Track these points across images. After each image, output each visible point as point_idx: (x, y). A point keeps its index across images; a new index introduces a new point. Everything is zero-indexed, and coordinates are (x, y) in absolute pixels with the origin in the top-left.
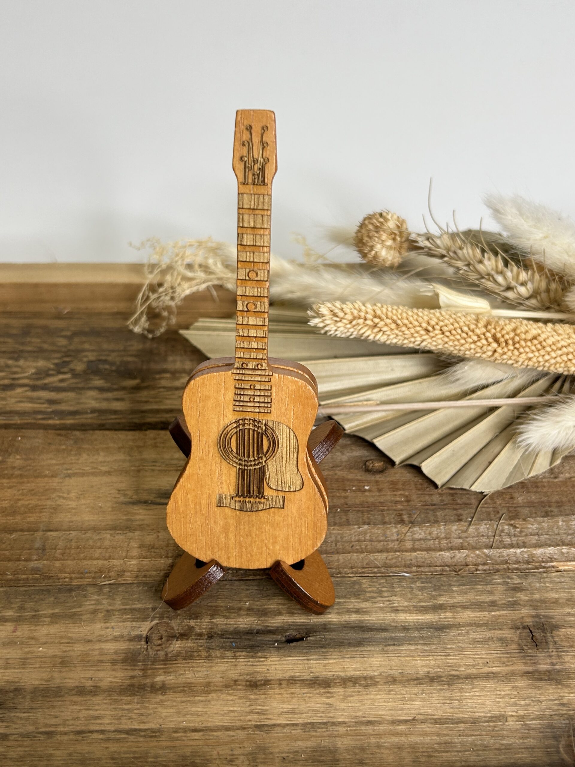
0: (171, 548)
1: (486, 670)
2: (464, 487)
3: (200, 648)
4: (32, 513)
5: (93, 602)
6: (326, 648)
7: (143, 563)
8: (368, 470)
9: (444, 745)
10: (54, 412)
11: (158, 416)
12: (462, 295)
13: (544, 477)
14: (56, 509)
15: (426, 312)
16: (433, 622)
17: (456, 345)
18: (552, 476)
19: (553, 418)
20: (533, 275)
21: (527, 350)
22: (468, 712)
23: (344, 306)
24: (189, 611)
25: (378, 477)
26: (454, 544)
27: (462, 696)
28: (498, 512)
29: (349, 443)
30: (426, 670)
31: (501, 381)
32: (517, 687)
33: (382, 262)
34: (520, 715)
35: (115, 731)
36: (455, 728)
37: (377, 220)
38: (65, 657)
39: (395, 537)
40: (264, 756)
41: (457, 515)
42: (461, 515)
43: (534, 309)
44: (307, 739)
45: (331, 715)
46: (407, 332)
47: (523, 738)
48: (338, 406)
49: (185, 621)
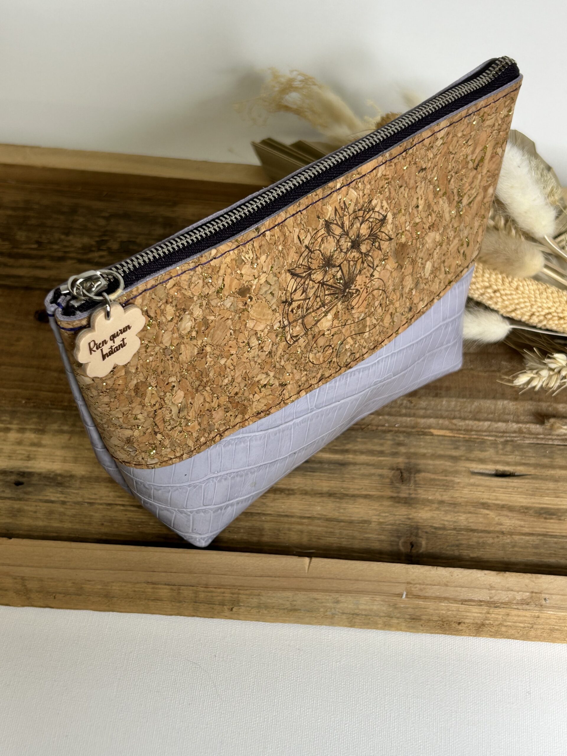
1: (365, 493)
9: (329, 533)
16: (339, 460)
22: (348, 516)
27: (347, 506)
30: (328, 489)
32: (382, 505)
34: (380, 522)
36: (338, 524)
47: (378, 535)
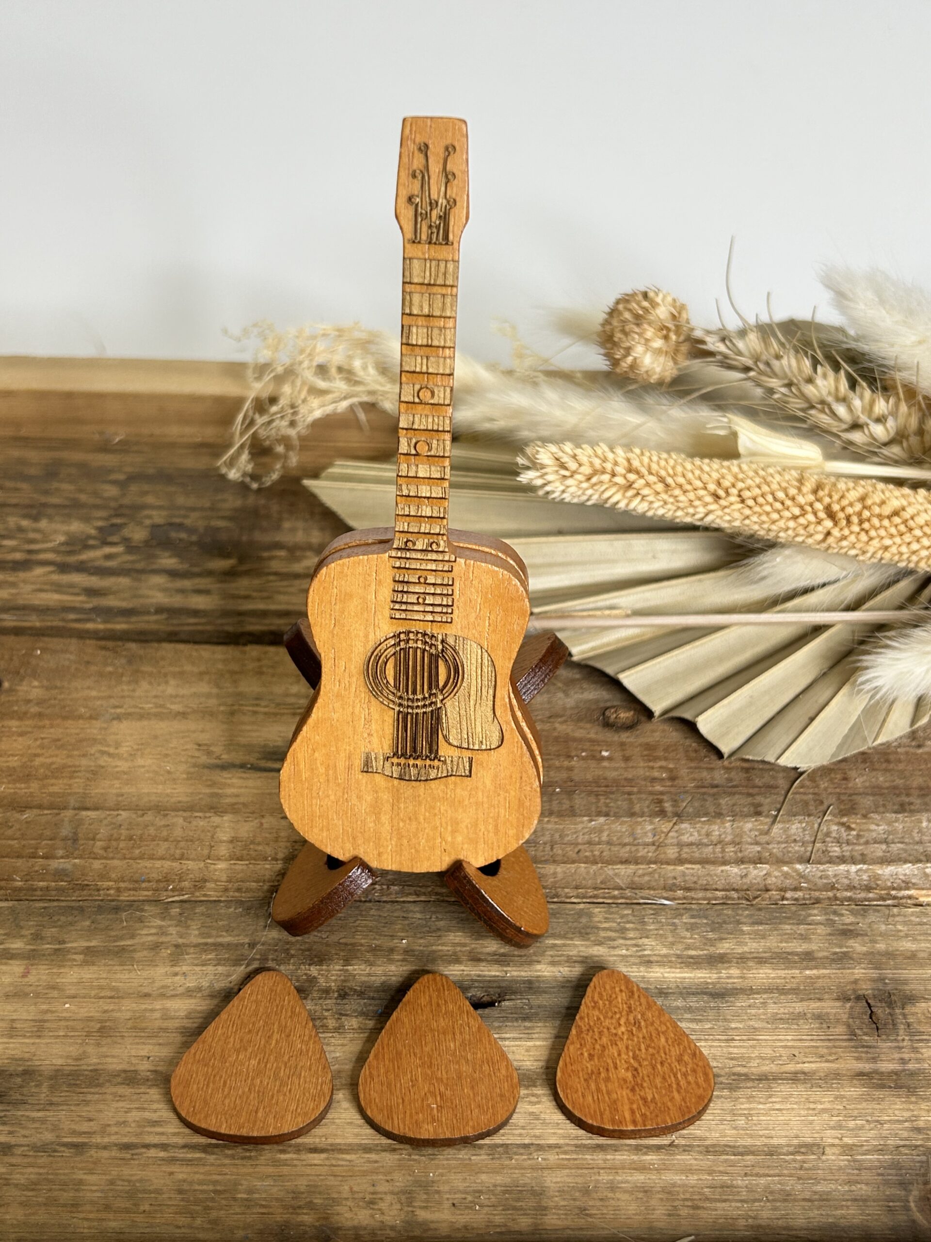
0: (282, 844)
1: (791, 1067)
2: (767, 759)
3: (326, 1014)
4: (56, 778)
5: (153, 931)
6: (531, 1021)
7: (237, 867)
8: (607, 725)
9: (719, 1190)
10: (94, 610)
11: (267, 621)
12: (777, 435)
13: (899, 746)
14: (96, 773)
15: (716, 464)
16: (708, 983)
17: (764, 522)
18: (913, 743)
19: (920, 646)
20: (897, 405)
21: (882, 533)
22: (761, 1136)
23: (578, 451)
24: (309, 950)
25: (625, 736)
26: (746, 853)
27: (750, 1109)
28: (822, 802)
29: (578, 676)
31: (835, 582)
32: (842, 1097)
33: (645, 376)
34: (847, 1145)
35: (185, 1146)
36: (739, 1161)
37: (638, 303)
38: (106, 1021)
39: (649, 839)
40: (425, 1196)
41: (753, 804)
42: (760, 805)
43: (896, 462)
44: (496, 1171)
45: (537, 1132)
46: (682, 498)
47: (849, 1182)
48: (563, 615)
49: (303, 967)
